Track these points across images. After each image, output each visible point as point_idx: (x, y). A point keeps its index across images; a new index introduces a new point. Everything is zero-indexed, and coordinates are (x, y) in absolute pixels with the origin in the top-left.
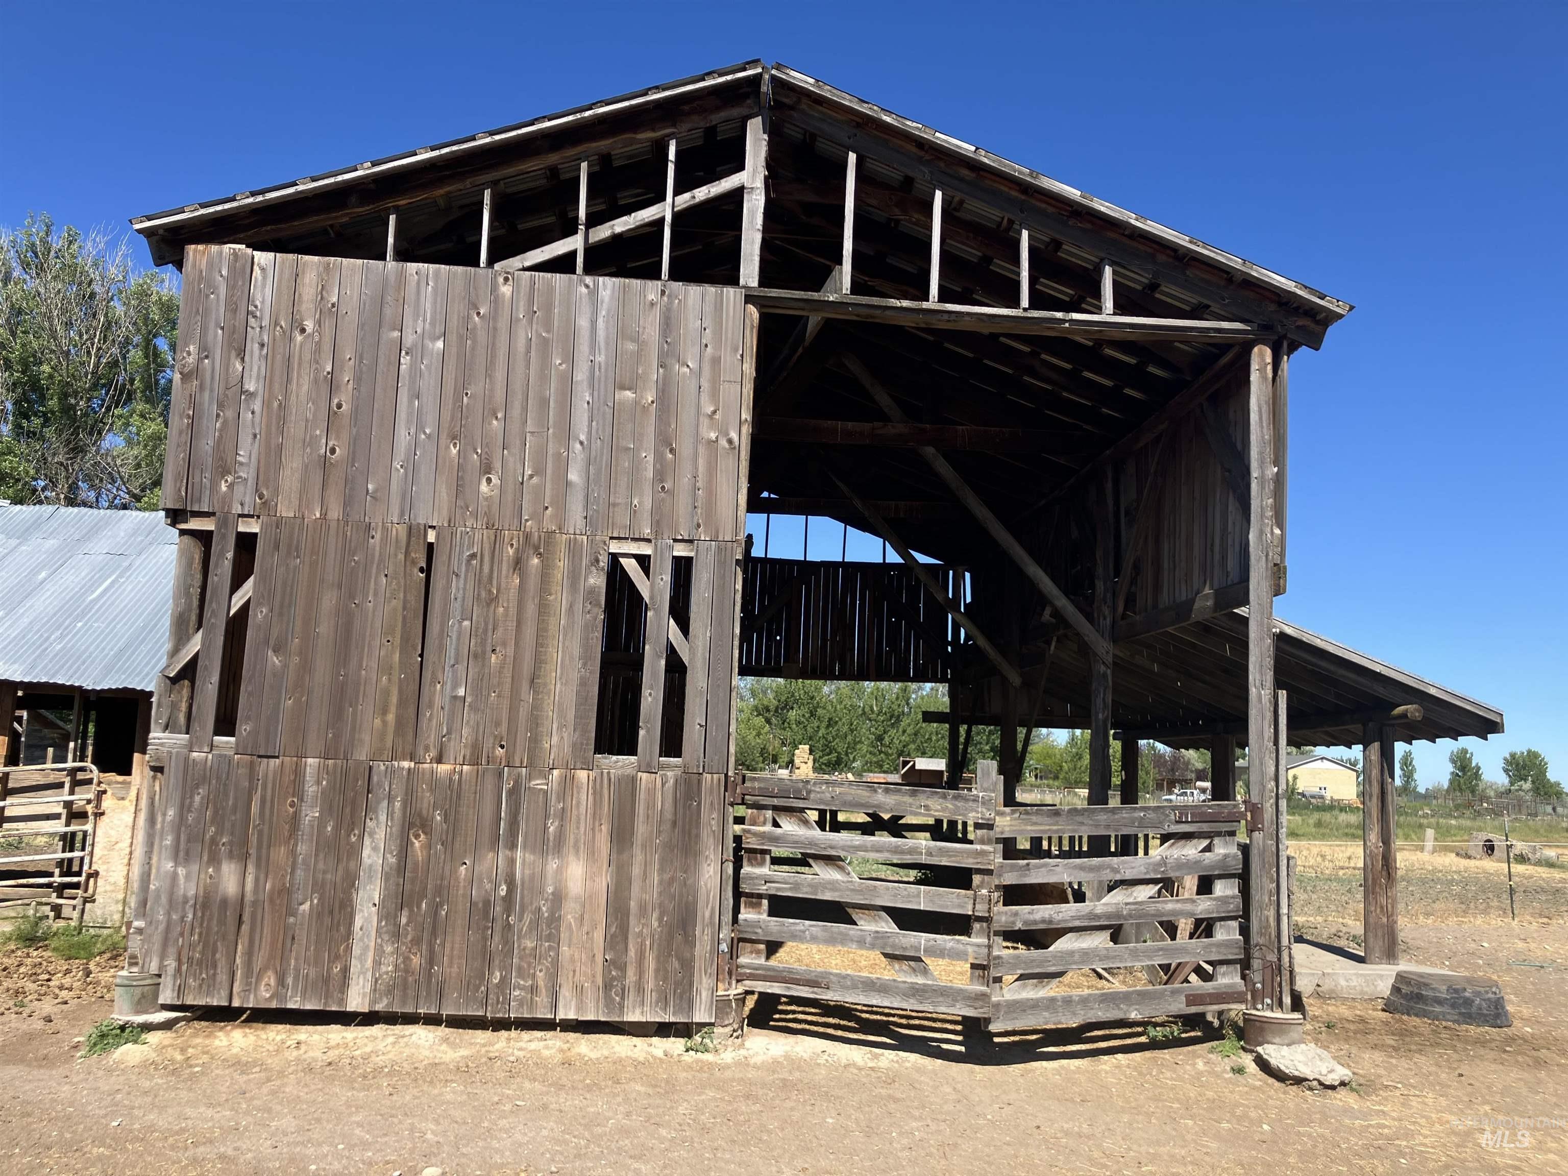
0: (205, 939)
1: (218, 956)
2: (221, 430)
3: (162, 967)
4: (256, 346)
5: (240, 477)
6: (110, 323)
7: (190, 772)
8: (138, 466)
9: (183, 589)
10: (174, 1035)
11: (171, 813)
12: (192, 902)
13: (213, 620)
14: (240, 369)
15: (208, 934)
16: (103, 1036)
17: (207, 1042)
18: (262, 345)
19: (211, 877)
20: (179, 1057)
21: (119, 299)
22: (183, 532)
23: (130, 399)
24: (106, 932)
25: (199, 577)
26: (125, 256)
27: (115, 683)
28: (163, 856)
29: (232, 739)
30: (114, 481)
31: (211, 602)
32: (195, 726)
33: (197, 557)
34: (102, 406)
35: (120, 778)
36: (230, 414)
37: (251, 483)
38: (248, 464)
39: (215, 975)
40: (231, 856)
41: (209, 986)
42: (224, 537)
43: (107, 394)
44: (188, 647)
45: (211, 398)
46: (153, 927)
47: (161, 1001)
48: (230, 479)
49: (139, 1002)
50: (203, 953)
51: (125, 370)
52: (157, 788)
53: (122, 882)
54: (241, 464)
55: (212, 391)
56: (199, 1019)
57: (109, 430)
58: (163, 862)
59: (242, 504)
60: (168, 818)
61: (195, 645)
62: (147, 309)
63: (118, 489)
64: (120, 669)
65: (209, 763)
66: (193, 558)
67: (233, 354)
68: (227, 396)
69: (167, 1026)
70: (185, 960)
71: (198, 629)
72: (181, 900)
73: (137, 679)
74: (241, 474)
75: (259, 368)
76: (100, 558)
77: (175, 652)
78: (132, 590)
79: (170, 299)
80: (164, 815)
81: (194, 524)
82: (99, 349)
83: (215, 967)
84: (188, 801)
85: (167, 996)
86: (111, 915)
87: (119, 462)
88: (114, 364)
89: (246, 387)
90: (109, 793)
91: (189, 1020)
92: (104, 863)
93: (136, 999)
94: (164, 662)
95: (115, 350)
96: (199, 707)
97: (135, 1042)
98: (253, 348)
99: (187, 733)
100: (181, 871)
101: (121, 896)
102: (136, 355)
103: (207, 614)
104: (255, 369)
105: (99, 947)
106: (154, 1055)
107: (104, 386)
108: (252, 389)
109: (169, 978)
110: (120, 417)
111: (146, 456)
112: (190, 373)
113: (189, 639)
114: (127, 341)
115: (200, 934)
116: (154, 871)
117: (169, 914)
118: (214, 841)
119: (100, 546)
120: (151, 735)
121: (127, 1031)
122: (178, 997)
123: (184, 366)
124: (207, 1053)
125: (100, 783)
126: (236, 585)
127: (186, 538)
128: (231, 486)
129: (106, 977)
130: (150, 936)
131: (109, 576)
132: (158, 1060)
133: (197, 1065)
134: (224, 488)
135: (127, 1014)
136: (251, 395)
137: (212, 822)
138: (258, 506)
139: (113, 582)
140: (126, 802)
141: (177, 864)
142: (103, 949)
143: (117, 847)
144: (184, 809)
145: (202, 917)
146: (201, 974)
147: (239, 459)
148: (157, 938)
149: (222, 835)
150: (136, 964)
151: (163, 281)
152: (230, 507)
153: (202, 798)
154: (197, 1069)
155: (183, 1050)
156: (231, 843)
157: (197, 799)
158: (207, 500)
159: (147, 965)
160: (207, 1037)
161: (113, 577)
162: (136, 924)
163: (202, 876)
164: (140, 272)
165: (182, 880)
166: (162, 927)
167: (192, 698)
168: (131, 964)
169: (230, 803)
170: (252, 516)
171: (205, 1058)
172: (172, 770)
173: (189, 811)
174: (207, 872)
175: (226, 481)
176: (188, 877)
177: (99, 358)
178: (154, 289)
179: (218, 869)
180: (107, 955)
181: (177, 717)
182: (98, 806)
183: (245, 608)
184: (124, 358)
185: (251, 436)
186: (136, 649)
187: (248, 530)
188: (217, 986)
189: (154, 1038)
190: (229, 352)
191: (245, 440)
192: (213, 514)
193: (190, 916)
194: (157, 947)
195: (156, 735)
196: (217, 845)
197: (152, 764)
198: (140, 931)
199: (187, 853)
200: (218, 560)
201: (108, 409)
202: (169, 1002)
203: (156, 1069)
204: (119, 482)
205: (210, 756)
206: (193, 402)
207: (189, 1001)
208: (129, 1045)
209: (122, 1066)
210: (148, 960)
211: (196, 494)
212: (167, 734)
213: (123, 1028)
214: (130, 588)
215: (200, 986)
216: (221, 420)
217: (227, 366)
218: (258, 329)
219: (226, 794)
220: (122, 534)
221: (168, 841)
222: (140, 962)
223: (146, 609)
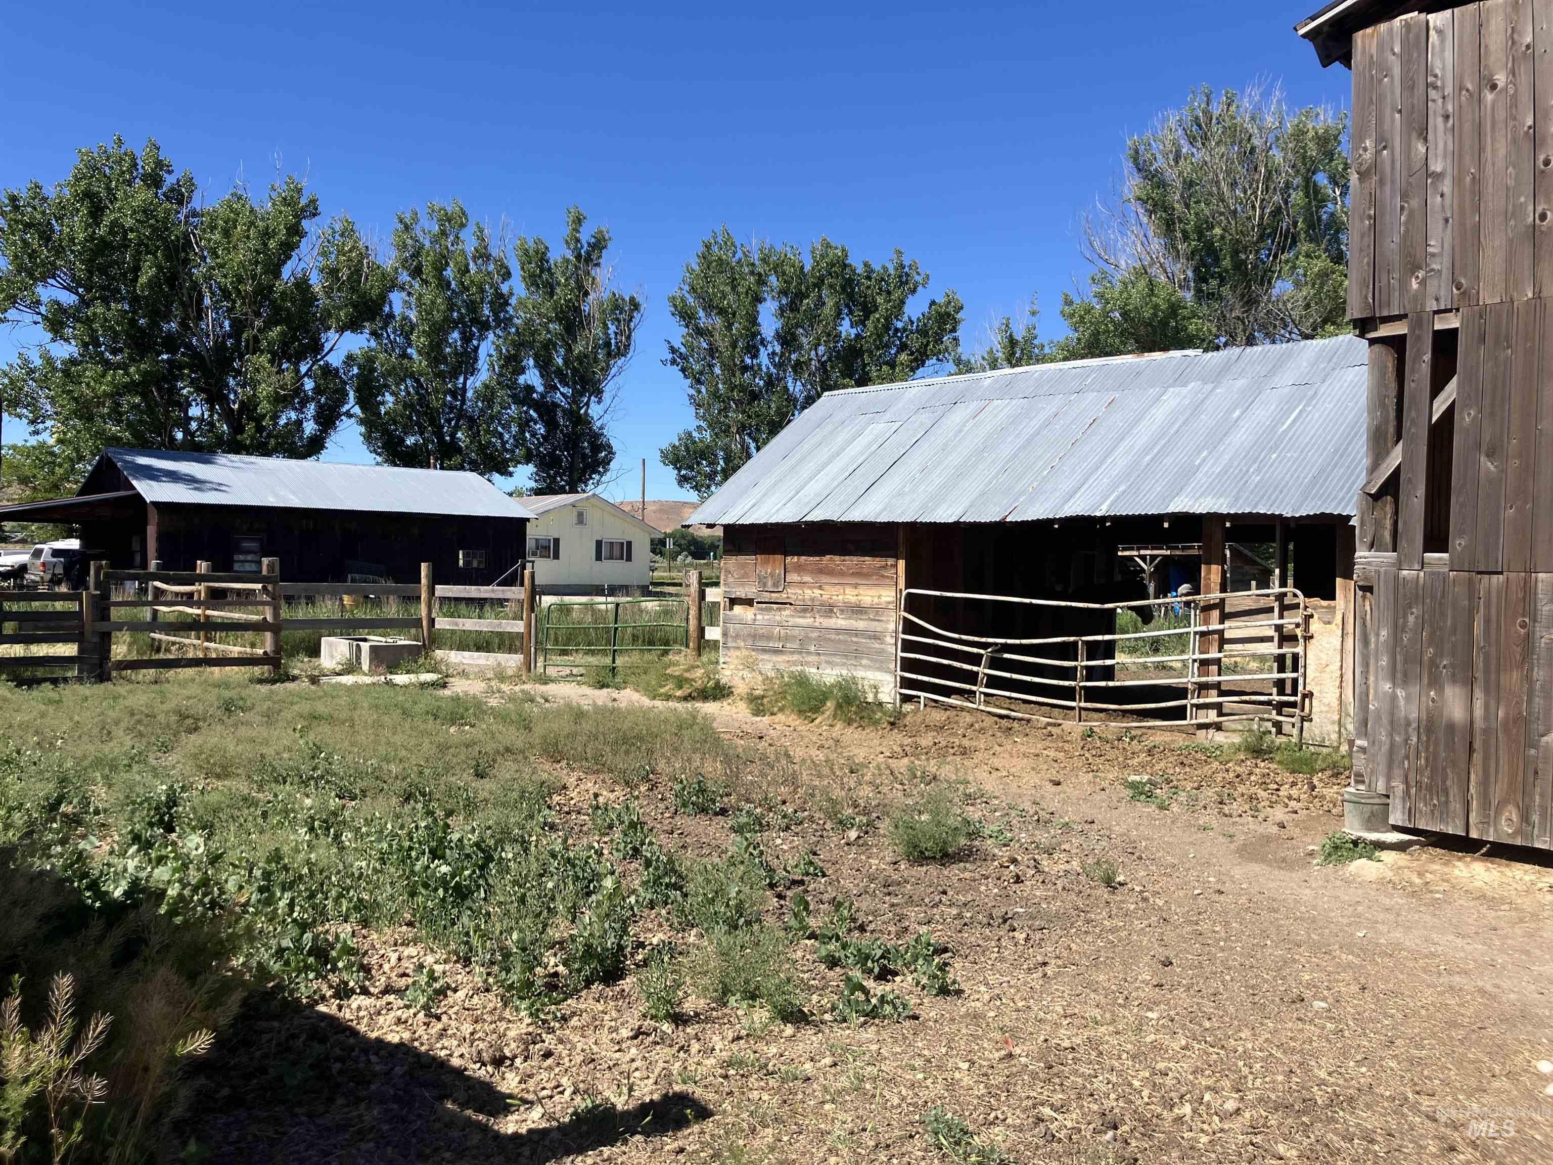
0: (1432, 762)
1: (1449, 783)
2: (1407, 223)
3: (1389, 787)
4: (1440, 120)
5: (1433, 270)
6: (1270, 172)
7: (1401, 590)
8: (1308, 306)
9: (1377, 402)
10: (1408, 857)
11: (1384, 633)
12: (1415, 725)
13: (1413, 430)
14: (1424, 151)
15: (1435, 759)
16: (1336, 848)
17: (1446, 869)
18: (1447, 117)
19: (1433, 700)
20: (1417, 881)
21: (1277, 147)
22: (1372, 342)
23: (1294, 242)
24: (1325, 751)
25: (1393, 386)
26: (1279, 102)
27: (1312, 509)
28: (1380, 677)
29: (1445, 555)
30: (1285, 326)
31: (1410, 408)
32: (1403, 543)
33: (1391, 365)
34: (1269, 255)
35: (1325, 603)
36: (1415, 203)
37: (1446, 274)
38: (1441, 254)
39: (1447, 802)
40: (1454, 680)
41: (1442, 813)
42: (1419, 338)
43: (1273, 243)
44: (1388, 460)
45: (1393, 191)
46: (1376, 748)
47: (1392, 821)
48: (1421, 274)
49: (1369, 820)
50: (1431, 778)
51: (1288, 215)
52: (1368, 608)
53: (1335, 703)
54: (1433, 255)
55: (1393, 182)
56: (1435, 845)
57: (1278, 277)
58: (1381, 683)
59: (1437, 300)
60: (1382, 639)
61: (1396, 457)
62: (1304, 148)
63: (1290, 333)
64: (1315, 495)
65: (1421, 581)
66: (1386, 367)
67: (1414, 135)
68: (1410, 184)
69: (1401, 847)
70: (1413, 783)
71: (1397, 441)
72: (1402, 721)
73: (1334, 504)
74: (1434, 266)
75: (1446, 143)
76: (1287, 390)
77: (1374, 468)
78: (1320, 416)
79: (1326, 131)
80: (1378, 635)
81: (1384, 331)
82: (1262, 200)
83: (1446, 792)
84: (1401, 621)
85: (1397, 817)
86: (1329, 735)
87: (1289, 306)
88: (1277, 212)
89: (1432, 168)
90: (1316, 616)
91: (1423, 845)
92: (1316, 684)
93: (1366, 816)
94: (1362, 480)
95: (1277, 198)
96: (1405, 523)
97: (1370, 858)
98: (1437, 123)
99: (1394, 550)
100: (1400, 693)
101: (1336, 717)
102: (1297, 197)
103: (1406, 424)
104: (1441, 145)
105: (1319, 764)
106: (1391, 874)
107: (1269, 235)
108: (1439, 170)
109: (1397, 801)
110: (1287, 262)
111: (1315, 294)
112: (1368, 170)
113: (1388, 453)
114: (1288, 185)
115: (1427, 759)
116: (1372, 691)
117: (1392, 735)
118: (1433, 664)
119: (1287, 378)
120: (1357, 554)
121: (1360, 846)
122: (1410, 821)
123: (1361, 164)
124: (1447, 881)
125: (1306, 607)
126: (1436, 389)
127: (1377, 348)
128: (1423, 283)
129: (1330, 792)
130: (1374, 755)
131: (1298, 405)
132: (1396, 879)
133: (1438, 892)
134: (1415, 285)
135: (1359, 830)
136: (1438, 176)
137: (1430, 643)
138: (1456, 298)
139: (1301, 411)
140: (1333, 626)
141: (1394, 685)
142: (1324, 766)
143: (1327, 669)
144: (1397, 630)
145: (1428, 741)
146: (1432, 799)
147: (1430, 250)
148: (1382, 759)
149: (1442, 656)
150: (1363, 782)
151: (1318, 115)
152: (1423, 305)
153: (1416, 618)
154: (1437, 896)
155: (1420, 875)
156: (1453, 665)
157: (1411, 619)
158: (1396, 303)
159: (1373, 785)
160: (1445, 864)
161: (1300, 407)
162: (1358, 742)
163: (1424, 699)
164: (1295, 114)
165: (1402, 703)
166: (1385, 748)
167: (1396, 513)
168: (1357, 782)
169: (1449, 623)
170: (1450, 311)
171: (1446, 886)
172: (1381, 589)
173: (1403, 631)
174: (1428, 695)
175: (1417, 277)
176: (1408, 698)
177: (1262, 208)
178: (1310, 126)
179: (1440, 691)
180: (1329, 773)
181: (1382, 535)
182: (1307, 629)
183: (1450, 412)
184: (1286, 203)
185: (1441, 222)
186: (1329, 475)
187: (1446, 327)
188: (1451, 814)
189: (1389, 856)
190: (1410, 135)
191: (1435, 227)
192: (1405, 316)
193: (1415, 739)
194: (1382, 767)
195: (1362, 554)
196: (1438, 667)
197: (1360, 583)
198: (1363, 750)
199: (1405, 675)
200: (1414, 363)
201: (1276, 257)
202: (1400, 824)
203: (1394, 888)
204: (1291, 325)
205: (1422, 574)
206: (1373, 201)
207: (1422, 825)
208: (1364, 860)
209: (1359, 880)
210: (1374, 779)
211: (1384, 297)
212: (1372, 553)
213: (1355, 843)
214: (1317, 415)
215: (1432, 812)
216: (1405, 213)
217: (1408, 149)
218: (1440, 101)
219: (1443, 615)
220: (1305, 364)
221: (1384, 662)
222: (1367, 781)
223: (1338, 430)
